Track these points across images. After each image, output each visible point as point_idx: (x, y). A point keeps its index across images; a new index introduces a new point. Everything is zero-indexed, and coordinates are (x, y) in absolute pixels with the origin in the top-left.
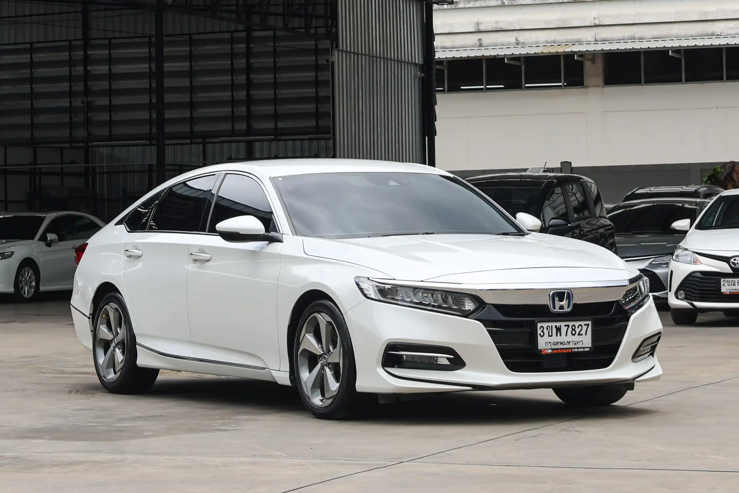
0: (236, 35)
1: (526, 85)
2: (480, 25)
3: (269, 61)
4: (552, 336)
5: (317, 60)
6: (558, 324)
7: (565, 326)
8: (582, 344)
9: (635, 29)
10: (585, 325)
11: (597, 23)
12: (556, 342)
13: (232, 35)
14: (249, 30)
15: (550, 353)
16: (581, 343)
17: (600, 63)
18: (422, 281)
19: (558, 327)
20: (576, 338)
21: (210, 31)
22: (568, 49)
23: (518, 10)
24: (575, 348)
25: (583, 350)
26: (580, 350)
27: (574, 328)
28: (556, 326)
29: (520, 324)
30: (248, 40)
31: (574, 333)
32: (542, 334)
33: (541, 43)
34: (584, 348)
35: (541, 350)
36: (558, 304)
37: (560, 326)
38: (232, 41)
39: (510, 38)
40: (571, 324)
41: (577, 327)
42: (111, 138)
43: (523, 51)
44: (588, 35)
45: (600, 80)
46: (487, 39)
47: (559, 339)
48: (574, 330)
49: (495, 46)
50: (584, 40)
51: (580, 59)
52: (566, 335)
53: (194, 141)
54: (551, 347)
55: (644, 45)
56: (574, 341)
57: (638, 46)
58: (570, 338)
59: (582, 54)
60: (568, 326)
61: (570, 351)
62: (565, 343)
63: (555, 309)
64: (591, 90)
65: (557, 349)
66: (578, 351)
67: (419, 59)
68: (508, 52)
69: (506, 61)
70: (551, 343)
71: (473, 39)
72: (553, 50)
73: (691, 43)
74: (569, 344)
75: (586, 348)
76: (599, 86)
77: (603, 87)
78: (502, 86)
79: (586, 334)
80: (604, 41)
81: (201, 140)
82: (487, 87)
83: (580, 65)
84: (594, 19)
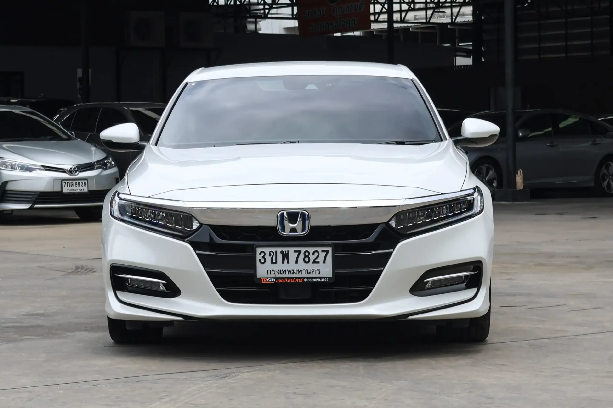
4: (276, 262)
6: (285, 250)
7: (295, 251)
8: (319, 273)
10: (323, 251)
12: (282, 270)
15: (274, 282)
18: (149, 197)
19: (284, 253)
20: (311, 266)
24: (307, 278)
25: (319, 280)
26: (315, 280)
27: (307, 254)
28: (282, 252)
31: (307, 260)
32: (263, 261)
34: (320, 278)
35: (260, 278)
36: (289, 226)
37: (288, 251)
40: (303, 250)
47: (286, 266)
48: (308, 256)
52: (297, 262)
54: (275, 276)
56: (307, 270)
58: (301, 265)
60: (300, 252)
61: (301, 281)
62: (295, 272)
63: (284, 232)
65: (284, 278)
66: (312, 281)
70: (276, 271)
74: (300, 273)
75: (323, 278)
79: (324, 262)
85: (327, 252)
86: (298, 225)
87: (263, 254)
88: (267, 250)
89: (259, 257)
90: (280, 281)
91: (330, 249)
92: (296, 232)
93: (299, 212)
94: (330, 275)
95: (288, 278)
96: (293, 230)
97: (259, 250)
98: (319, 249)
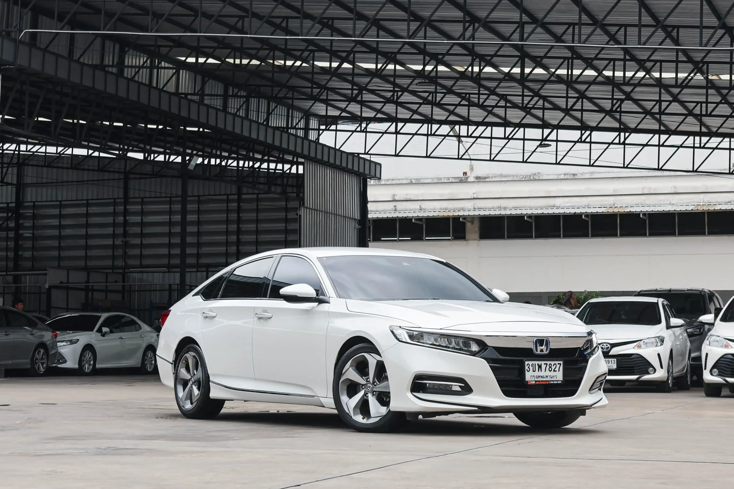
0: (231, 197)
1: (426, 238)
2: (395, 196)
3: (253, 215)
4: (535, 371)
5: (286, 215)
6: (540, 363)
7: (545, 364)
9: (501, 201)
10: (558, 364)
11: (475, 196)
13: (228, 197)
14: (239, 193)
16: (556, 377)
17: (477, 224)
18: (441, 329)
20: (552, 373)
21: (213, 194)
22: (456, 214)
23: (421, 187)
25: (557, 382)
26: (555, 382)
27: (550, 366)
28: (538, 364)
29: (513, 362)
30: (239, 201)
31: (550, 369)
32: (528, 370)
33: (437, 210)
34: (557, 381)
36: (539, 348)
38: (228, 201)
39: (416, 206)
40: (548, 363)
41: (552, 365)
42: (141, 266)
43: (425, 215)
44: (469, 205)
45: (477, 236)
46: (400, 206)
49: (405, 211)
50: (467, 208)
51: (464, 221)
52: (545, 371)
53: (199, 270)
55: (508, 212)
57: (503, 212)
58: (548, 373)
59: (465, 218)
60: (547, 364)
61: (548, 383)
64: (470, 242)
65: (539, 381)
67: (357, 215)
68: (415, 215)
69: (413, 221)
71: (391, 205)
72: (446, 214)
73: (540, 212)
76: (475, 240)
77: (479, 241)
78: (410, 239)
79: (559, 371)
80: (480, 209)
81: (205, 269)
82: (400, 239)
83: (463, 225)
84: (474, 194)
85: (560, 364)
86: (544, 347)
87: (528, 366)
88: (531, 363)
89: (527, 368)
90: (537, 383)
91: (561, 362)
92: (543, 352)
93: (544, 340)
94: (562, 380)
95: (542, 381)
96: (542, 351)
97: (526, 363)
98: (557, 362)
